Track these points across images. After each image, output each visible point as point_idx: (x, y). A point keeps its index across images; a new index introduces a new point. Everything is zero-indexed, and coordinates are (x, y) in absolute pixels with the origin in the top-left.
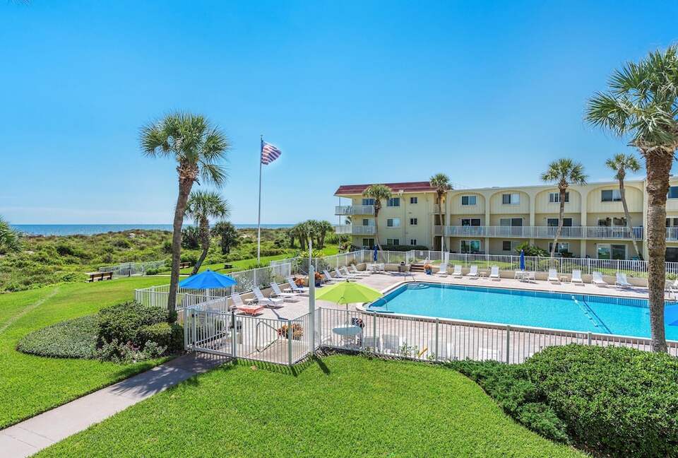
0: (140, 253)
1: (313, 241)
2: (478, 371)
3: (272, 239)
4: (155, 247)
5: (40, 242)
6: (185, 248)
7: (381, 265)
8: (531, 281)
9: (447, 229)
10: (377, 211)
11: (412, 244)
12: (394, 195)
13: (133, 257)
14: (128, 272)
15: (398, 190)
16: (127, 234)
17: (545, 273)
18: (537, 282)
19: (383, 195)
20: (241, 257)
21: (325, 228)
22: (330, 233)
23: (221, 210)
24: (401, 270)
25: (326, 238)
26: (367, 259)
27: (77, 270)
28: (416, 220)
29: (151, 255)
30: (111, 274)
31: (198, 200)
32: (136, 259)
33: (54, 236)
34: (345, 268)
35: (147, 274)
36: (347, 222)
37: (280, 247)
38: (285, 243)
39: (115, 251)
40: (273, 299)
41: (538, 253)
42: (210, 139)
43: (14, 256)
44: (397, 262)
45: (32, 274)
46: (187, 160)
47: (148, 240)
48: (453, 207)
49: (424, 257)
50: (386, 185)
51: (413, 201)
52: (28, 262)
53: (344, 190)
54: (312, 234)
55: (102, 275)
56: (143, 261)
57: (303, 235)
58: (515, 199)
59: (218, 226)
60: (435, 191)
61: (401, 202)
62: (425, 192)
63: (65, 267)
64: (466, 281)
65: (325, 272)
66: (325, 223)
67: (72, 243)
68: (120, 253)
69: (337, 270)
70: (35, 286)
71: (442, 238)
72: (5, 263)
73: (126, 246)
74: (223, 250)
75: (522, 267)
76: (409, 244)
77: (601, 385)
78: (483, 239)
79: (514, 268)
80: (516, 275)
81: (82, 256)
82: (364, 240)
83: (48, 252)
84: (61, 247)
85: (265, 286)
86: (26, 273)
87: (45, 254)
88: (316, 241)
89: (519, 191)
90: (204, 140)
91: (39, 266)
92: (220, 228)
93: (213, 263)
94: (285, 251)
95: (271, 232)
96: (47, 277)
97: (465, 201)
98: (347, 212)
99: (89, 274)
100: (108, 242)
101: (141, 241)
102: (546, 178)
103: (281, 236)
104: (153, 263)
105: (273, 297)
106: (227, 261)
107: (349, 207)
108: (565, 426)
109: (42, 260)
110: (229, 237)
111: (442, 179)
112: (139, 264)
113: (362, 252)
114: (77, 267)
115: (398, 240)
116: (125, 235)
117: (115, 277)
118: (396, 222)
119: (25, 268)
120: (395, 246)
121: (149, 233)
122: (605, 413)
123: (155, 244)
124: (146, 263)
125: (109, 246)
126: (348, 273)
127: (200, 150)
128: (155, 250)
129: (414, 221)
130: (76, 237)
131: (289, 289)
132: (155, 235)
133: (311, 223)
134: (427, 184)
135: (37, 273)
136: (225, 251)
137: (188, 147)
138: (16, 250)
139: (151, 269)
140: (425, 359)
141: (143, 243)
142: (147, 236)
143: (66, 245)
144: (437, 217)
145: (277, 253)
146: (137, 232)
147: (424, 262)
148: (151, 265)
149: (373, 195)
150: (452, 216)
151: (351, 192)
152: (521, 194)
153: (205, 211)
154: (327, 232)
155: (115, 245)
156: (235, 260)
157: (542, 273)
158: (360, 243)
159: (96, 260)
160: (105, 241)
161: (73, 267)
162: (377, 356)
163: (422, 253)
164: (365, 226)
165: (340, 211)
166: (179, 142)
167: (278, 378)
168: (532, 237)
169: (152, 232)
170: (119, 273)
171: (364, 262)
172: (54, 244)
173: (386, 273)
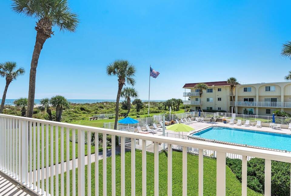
0: (107, 111)
1: (174, 107)
2: (230, 162)
3: (157, 106)
4: (112, 109)
5: (75, 106)
6: (123, 109)
7: (202, 119)
8: (279, 128)
9: (236, 103)
10: (201, 94)
11: (219, 109)
12: (209, 87)
13: (104, 112)
14: (102, 117)
15: (212, 85)
16: (103, 103)
17: (288, 125)
18: (281, 129)
19: (203, 88)
20: (144, 113)
21: (179, 102)
22: (182, 104)
23: (135, 95)
24: (212, 121)
25: (180, 106)
26: (196, 115)
27: (86, 116)
28: (220, 98)
29: (111, 111)
30: (97, 118)
31: (127, 91)
32: (105, 113)
33: (79, 104)
34: (185, 119)
35: (109, 118)
36: (189, 99)
37: (160, 109)
38: (162, 108)
39: (99, 110)
40: (153, 130)
41: (285, 115)
42: (129, 69)
43: (68, 110)
44: (210, 117)
45: (73, 117)
46: (121, 77)
47: (110, 106)
48: (239, 93)
49: (222, 116)
50: (205, 83)
51: (219, 90)
52: (72, 113)
53: (187, 86)
54: (174, 104)
55: (94, 118)
56: (108, 113)
57: (170, 104)
58: (272, 88)
59: (135, 101)
60: (230, 86)
61: (213, 90)
62: (225, 86)
63: (83, 115)
64: (243, 127)
65: (176, 120)
66: (180, 100)
67: (85, 106)
68: (100, 110)
69: (182, 120)
70: (74, 121)
71: (232, 107)
72: (65, 113)
73: (102, 108)
74: (137, 110)
75: (274, 122)
76: (217, 109)
77: (279, 170)
78: (255, 108)
79: (269, 122)
80: (270, 125)
81: (88, 111)
82: (196, 107)
83: (78, 109)
84: (81, 108)
85: (151, 125)
86: (71, 116)
87: (77, 110)
88: (175, 108)
89: (275, 85)
90: (127, 69)
91: (75, 114)
92: (136, 101)
93: (133, 115)
94: (162, 111)
95: (157, 103)
96: (77, 118)
97: (245, 90)
98: (189, 95)
99: (90, 118)
100: (96, 106)
101: (108, 106)
102: (287, 78)
103: (161, 105)
104: (111, 115)
105: (154, 129)
106: (138, 115)
107: (189, 93)
108: (261, 186)
109: (76, 112)
110: (139, 105)
111: (233, 80)
112: (107, 115)
113: (194, 112)
114: (86, 115)
115: (212, 108)
116: (102, 104)
117: (98, 119)
118: (211, 99)
119: (71, 115)
120: (210, 110)
121: (110, 103)
122: (277, 181)
123: (112, 107)
124: (109, 114)
125: (97, 108)
126: (187, 121)
127: (126, 73)
128: (112, 110)
129: (219, 99)
130: (86, 104)
131: (160, 126)
132: (112, 104)
133: (174, 100)
134: (226, 82)
135: (74, 116)
136: (138, 111)
137: (122, 72)
138: (68, 108)
139: (110, 117)
140: (209, 156)
141: (108, 107)
142: (110, 104)
143: (83, 107)
144: (231, 97)
145: (159, 112)
146: (106, 103)
147: (223, 118)
148: (110, 115)
149: (199, 88)
150: (238, 97)
151: (190, 87)
152: (276, 87)
153: (129, 95)
154: (181, 103)
155: (99, 108)
156: (141, 114)
157: (285, 125)
158: (194, 109)
159: (92, 112)
160: (95, 106)
161: (85, 115)
162: (189, 153)
163: (222, 113)
164: (197, 101)
165: (185, 95)
166: (118, 70)
167: (149, 157)
168: (282, 107)
169: (112, 102)
170: (100, 118)
171: (195, 116)
172: (80, 107)
173: (204, 122)
